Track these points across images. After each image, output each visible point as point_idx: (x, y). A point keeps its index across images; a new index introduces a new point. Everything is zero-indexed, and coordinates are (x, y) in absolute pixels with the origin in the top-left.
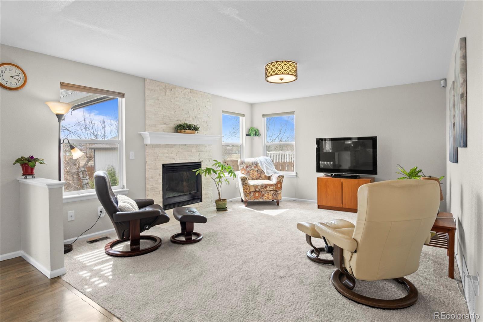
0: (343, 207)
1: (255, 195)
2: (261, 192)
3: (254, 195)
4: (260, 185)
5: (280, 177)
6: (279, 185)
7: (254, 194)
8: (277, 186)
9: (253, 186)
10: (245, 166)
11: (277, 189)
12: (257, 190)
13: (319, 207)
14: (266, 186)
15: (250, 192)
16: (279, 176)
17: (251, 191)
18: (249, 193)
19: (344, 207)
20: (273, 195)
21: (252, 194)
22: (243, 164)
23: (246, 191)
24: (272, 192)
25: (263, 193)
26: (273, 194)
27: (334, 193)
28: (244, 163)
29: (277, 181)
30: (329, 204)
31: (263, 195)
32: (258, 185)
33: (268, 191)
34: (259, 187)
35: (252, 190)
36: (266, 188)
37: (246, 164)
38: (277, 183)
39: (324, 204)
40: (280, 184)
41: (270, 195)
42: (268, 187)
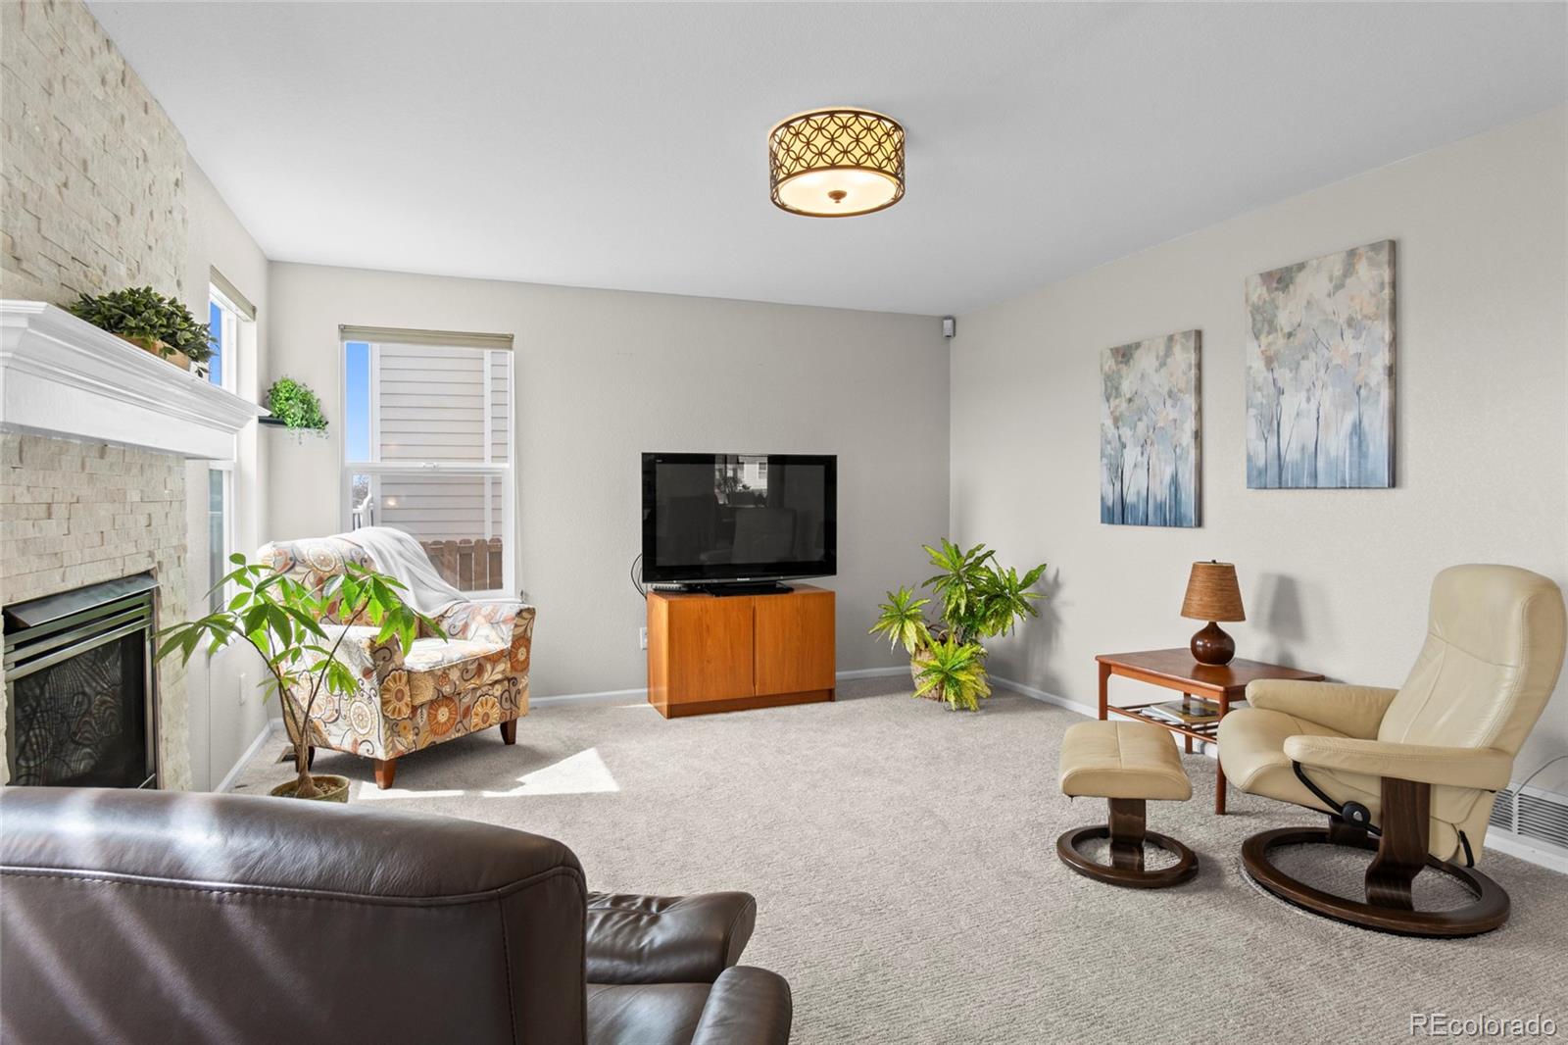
0: (757, 694)
1: (436, 718)
2: (456, 699)
3: (432, 717)
4: (456, 666)
5: (525, 614)
6: (521, 655)
7: (429, 713)
8: (516, 656)
9: (431, 672)
10: (311, 578)
11: (516, 670)
12: (447, 689)
13: (674, 712)
14: (479, 664)
15: (414, 709)
16: (521, 611)
17: (417, 702)
18: (406, 712)
19: (761, 694)
20: (501, 704)
21: (422, 718)
22: (298, 569)
23: (399, 705)
24: (498, 690)
25: (466, 700)
26: (502, 695)
27: (729, 651)
28: (304, 562)
29: (513, 635)
30: (713, 695)
31: (467, 712)
32: (449, 668)
33: (485, 689)
34: (454, 675)
35: (427, 694)
36: (479, 677)
37: (312, 568)
38: (514, 643)
39: (693, 696)
40: (526, 647)
41: (490, 704)
42: (489, 667)
